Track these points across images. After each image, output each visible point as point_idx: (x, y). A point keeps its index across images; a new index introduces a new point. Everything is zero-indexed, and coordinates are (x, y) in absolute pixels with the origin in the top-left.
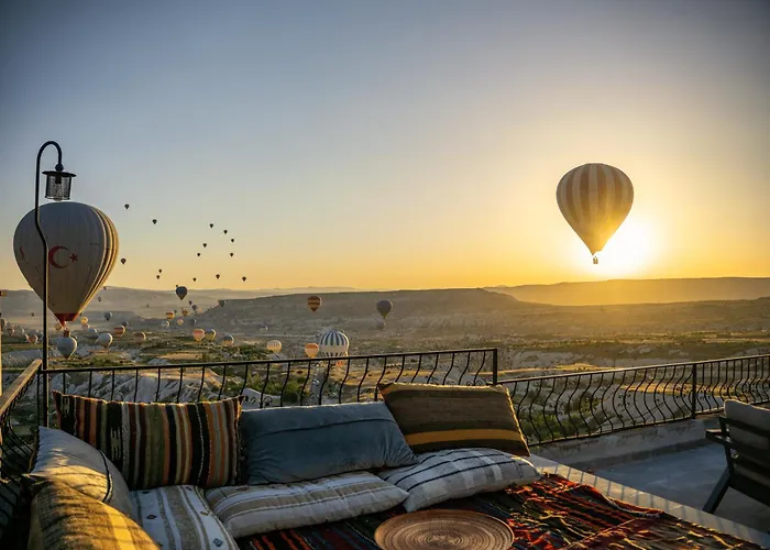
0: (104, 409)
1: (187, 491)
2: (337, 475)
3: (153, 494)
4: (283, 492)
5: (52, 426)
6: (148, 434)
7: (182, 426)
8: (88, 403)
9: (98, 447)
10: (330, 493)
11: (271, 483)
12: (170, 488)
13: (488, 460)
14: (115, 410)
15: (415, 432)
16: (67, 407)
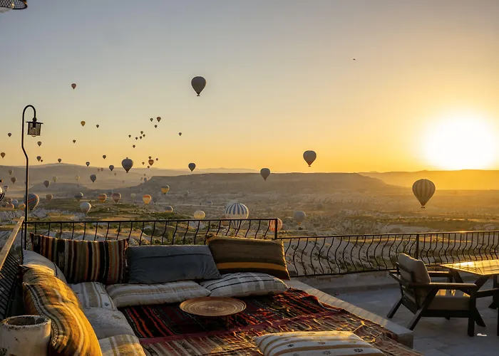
0: (56, 242)
1: (97, 285)
2: (176, 281)
3: (79, 285)
4: (145, 287)
5: (28, 250)
6: (78, 255)
7: (95, 251)
8: (48, 239)
9: (52, 261)
10: (169, 289)
11: (140, 283)
12: (88, 283)
13: (259, 278)
14: (61, 243)
15: (222, 262)
16: (37, 241)
